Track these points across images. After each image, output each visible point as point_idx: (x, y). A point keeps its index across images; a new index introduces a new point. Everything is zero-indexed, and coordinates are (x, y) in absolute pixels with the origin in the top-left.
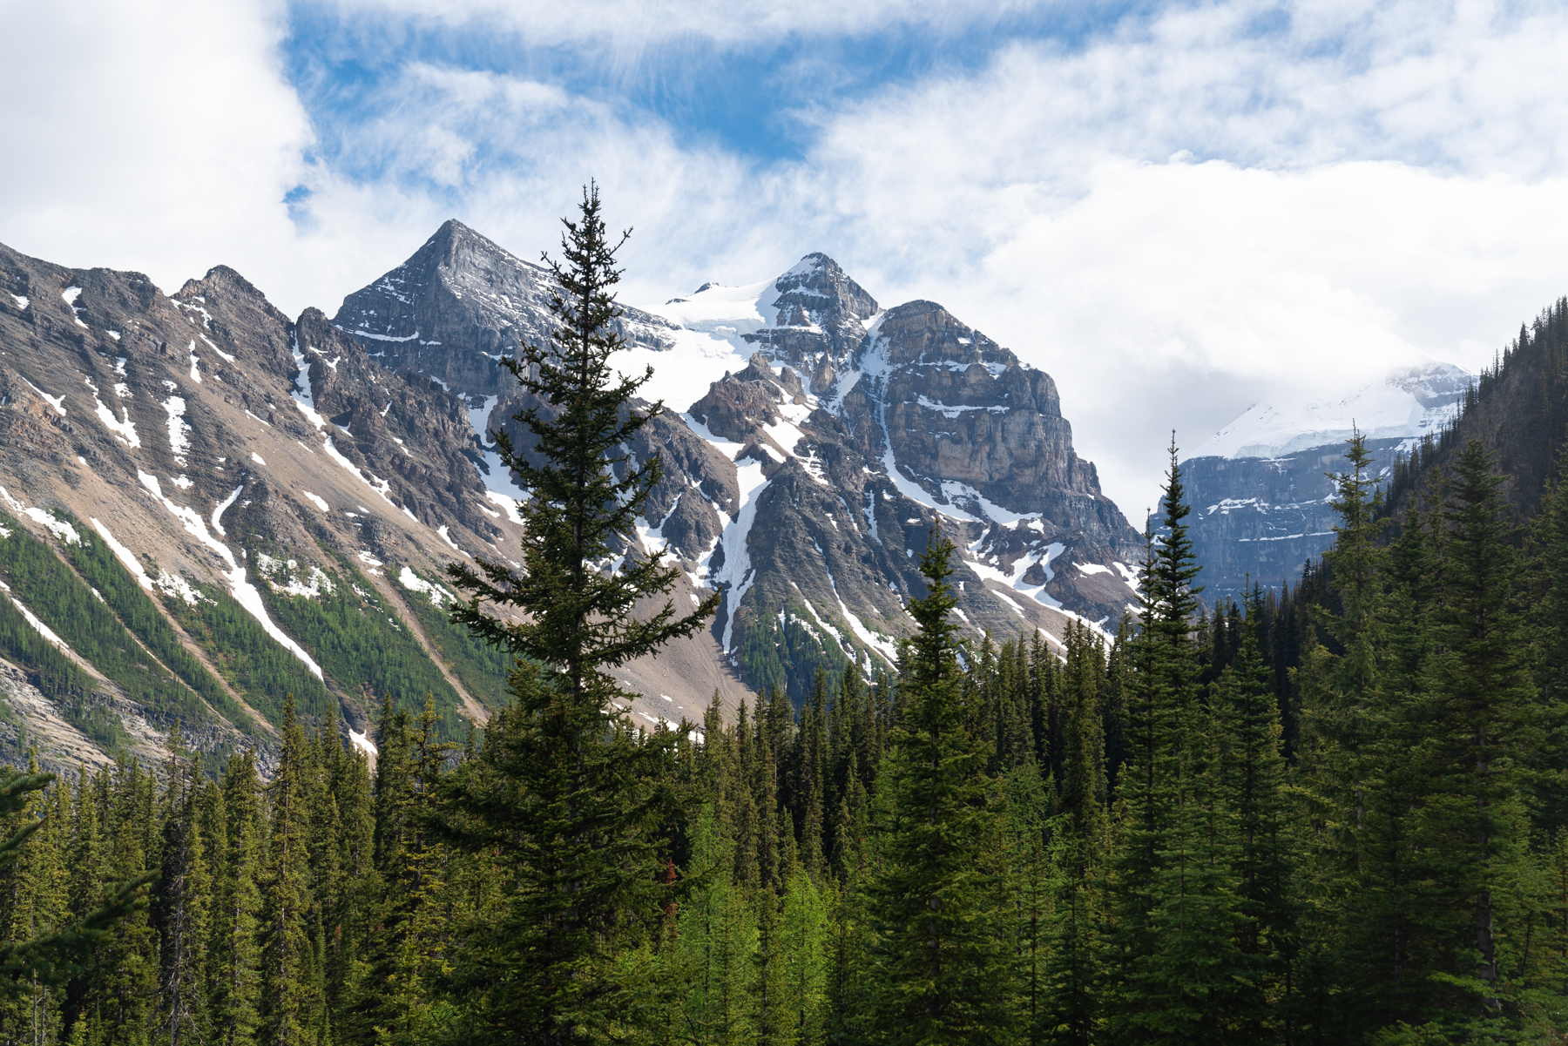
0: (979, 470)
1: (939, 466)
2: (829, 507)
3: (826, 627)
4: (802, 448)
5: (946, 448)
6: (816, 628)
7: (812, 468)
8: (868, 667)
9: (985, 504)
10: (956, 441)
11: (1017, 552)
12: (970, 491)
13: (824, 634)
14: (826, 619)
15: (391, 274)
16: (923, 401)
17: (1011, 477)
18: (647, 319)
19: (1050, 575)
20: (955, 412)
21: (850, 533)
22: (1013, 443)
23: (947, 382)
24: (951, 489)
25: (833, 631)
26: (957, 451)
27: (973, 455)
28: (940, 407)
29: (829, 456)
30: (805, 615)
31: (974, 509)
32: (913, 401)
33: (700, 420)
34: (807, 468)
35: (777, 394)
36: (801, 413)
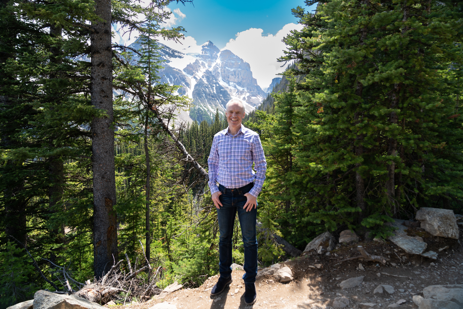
0: (236, 80)
1: (229, 79)
2: (207, 87)
3: (205, 108)
4: (203, 77)
5: (230, 76)
6: (203, 108)
7: (205, 81)
8: (212, 115)
9: (237, 86)
10: (232, 75)
11: (241, 94)
12: (235, 84)
13: (204, 109)
14: (205, 107)
15: (133, 44)
16: (227, 68)
17: (241, 81)
18: (179, 52)
19: (247, 99)
20: (232, 70)
21: (210, 92)
22: (242, 76)
23: (231, 64)
24: (231, 83)
25: (206, 109)
26: (232, 77)
27: (235, 78)
28: (230, 69)
29: (208, 78)
30: (201, 106)
31: (235, 87)
32: (225, 68)
33: (185, 71)
34: (204, 80)
35: (200, 67)
36: (204, 70)
